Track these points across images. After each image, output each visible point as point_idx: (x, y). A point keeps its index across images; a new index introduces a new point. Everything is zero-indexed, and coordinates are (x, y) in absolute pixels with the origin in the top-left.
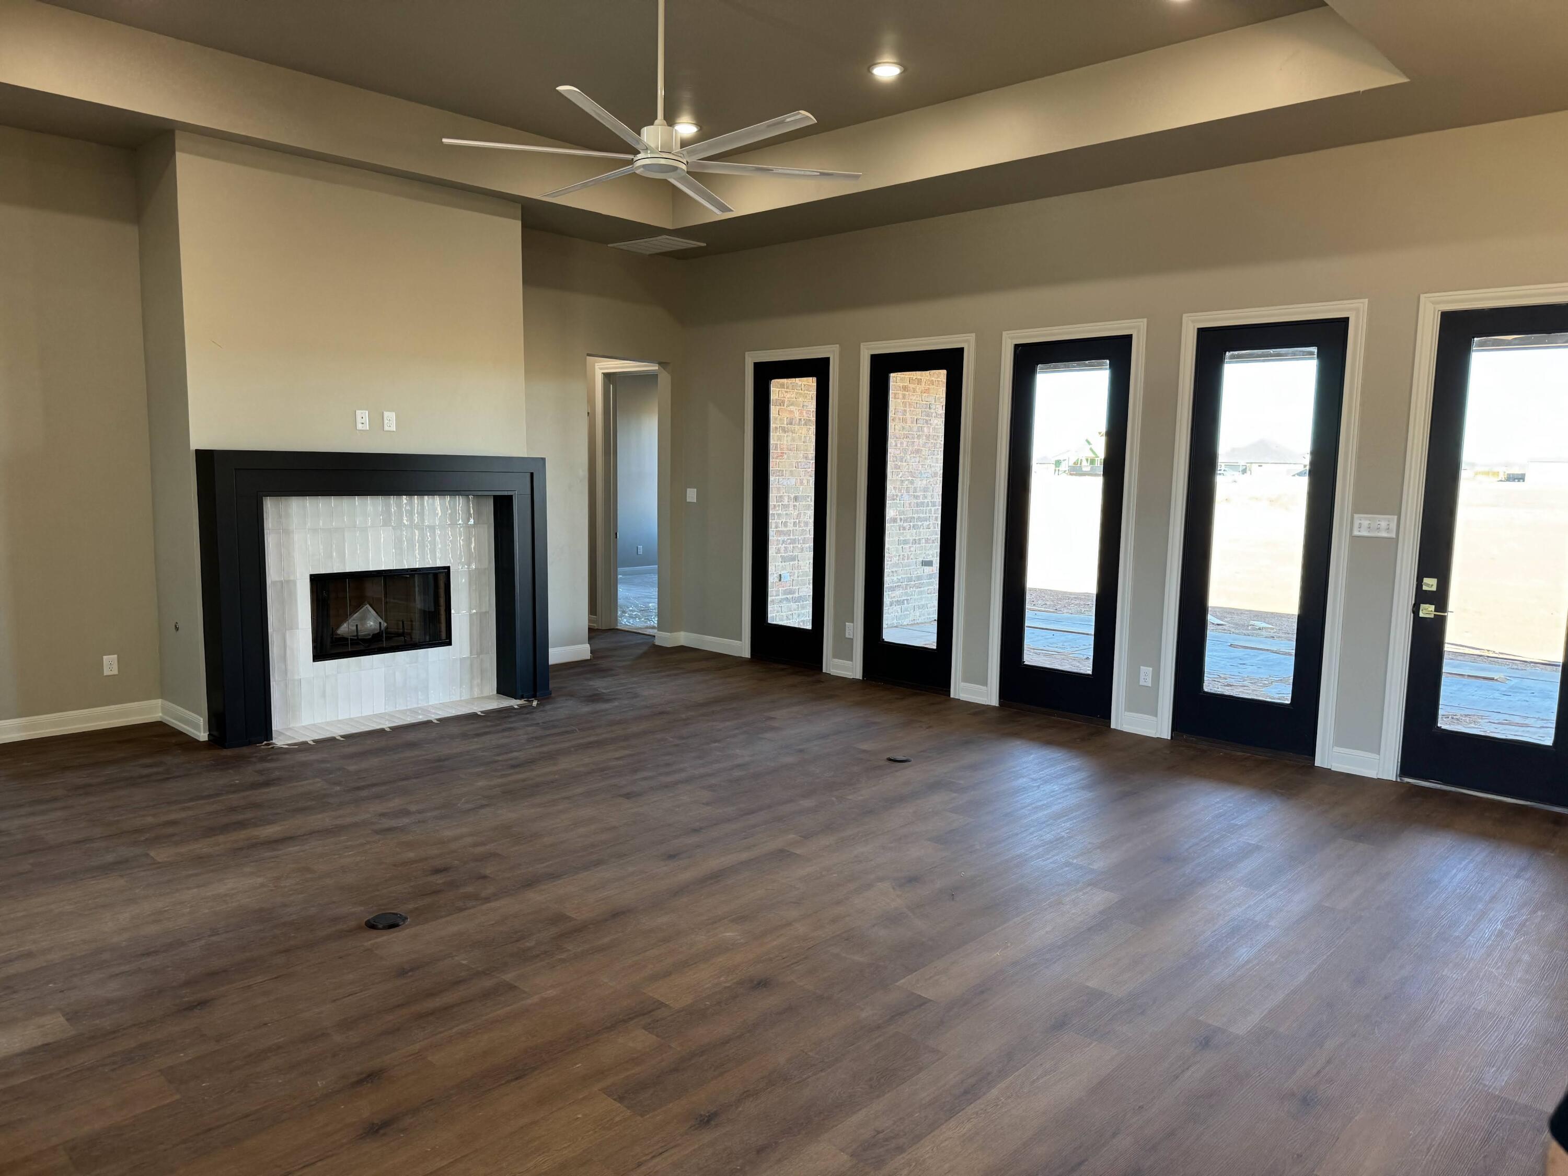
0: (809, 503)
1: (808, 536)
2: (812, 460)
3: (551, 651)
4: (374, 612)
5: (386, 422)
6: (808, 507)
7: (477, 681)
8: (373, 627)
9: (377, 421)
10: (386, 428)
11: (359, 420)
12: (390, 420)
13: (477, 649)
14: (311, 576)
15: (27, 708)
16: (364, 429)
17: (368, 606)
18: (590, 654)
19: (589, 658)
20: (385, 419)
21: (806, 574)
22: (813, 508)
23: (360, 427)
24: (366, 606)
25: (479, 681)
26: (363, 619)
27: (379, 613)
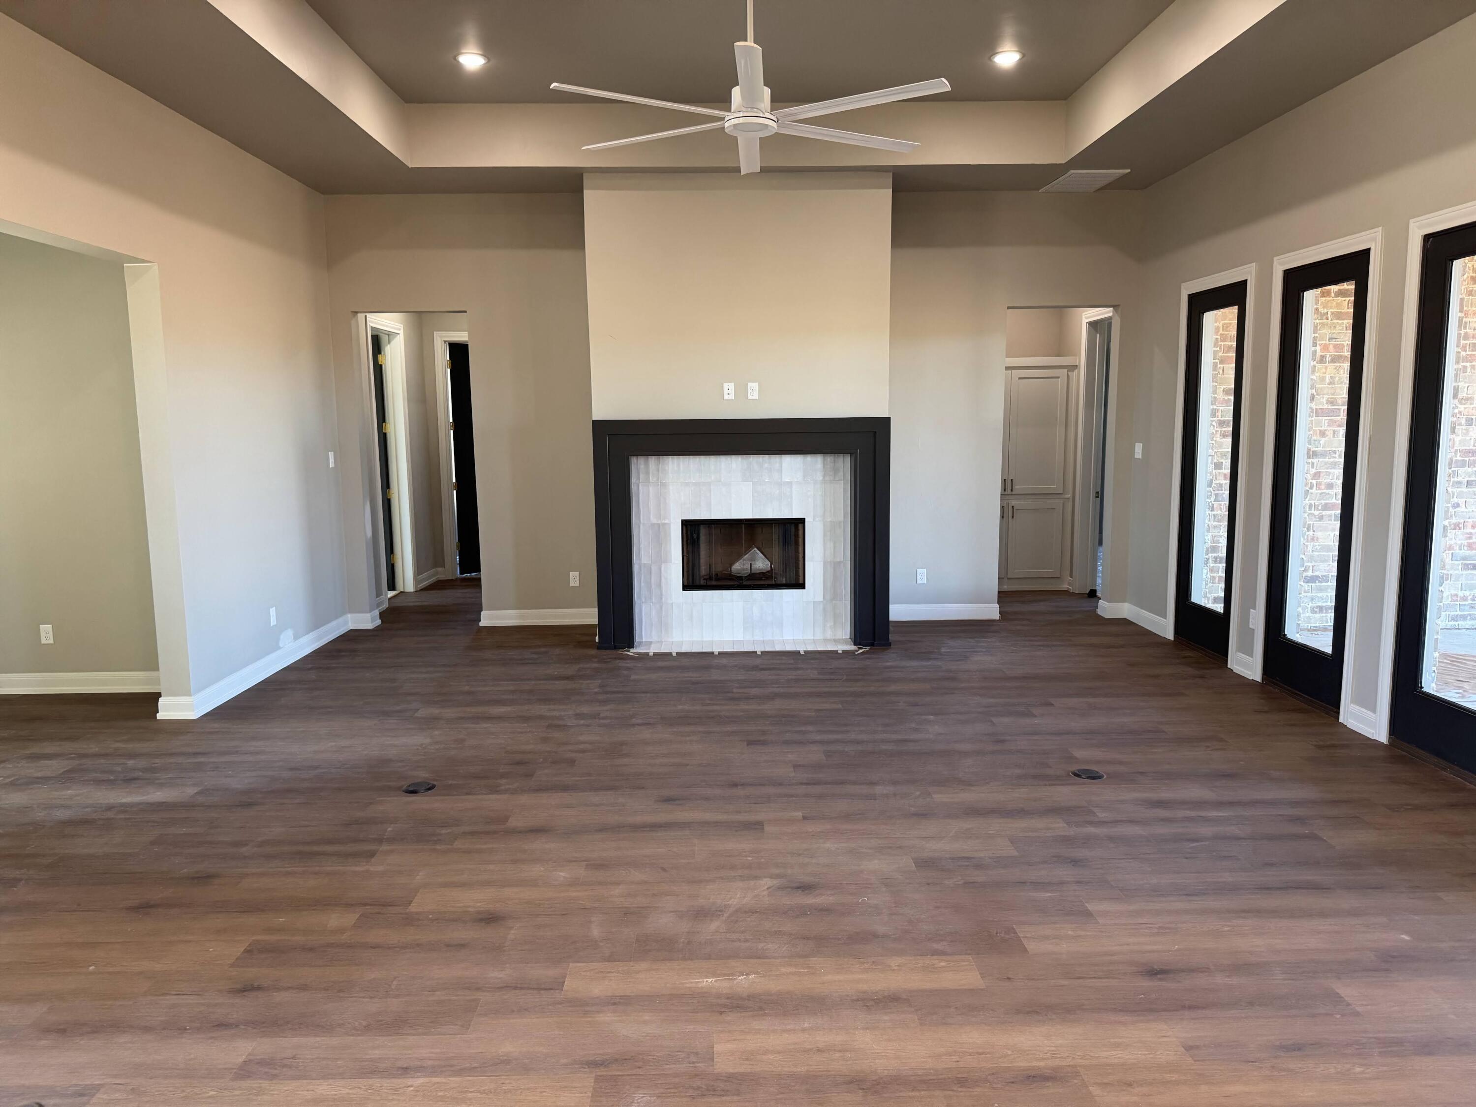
0: (1337, 460)
1: (1334, 501)
2: (1343, 405)
3: (892, 607)
4: (762, 555)
5: (749, 391)
6: (1334, 465)
7: (830, 624)
8: (761, 568)
9: (741, 390)
10: (750, 397)
11: (726, 391)
12: (753, 390)
13: (831, 594)
14: (683, 521)
15: (521, 604)
16: (730, 398)
17: (756, 549)
18: (999, 615)
19: (998, 619)
20: (749, 388)
21: (1328, 548)
22: (1342, 466)
23: (726, 397)
24: (753, 550)
25: (832, 624)
26: (753, 559)
27: (767, 556)
